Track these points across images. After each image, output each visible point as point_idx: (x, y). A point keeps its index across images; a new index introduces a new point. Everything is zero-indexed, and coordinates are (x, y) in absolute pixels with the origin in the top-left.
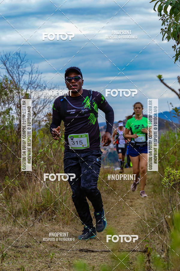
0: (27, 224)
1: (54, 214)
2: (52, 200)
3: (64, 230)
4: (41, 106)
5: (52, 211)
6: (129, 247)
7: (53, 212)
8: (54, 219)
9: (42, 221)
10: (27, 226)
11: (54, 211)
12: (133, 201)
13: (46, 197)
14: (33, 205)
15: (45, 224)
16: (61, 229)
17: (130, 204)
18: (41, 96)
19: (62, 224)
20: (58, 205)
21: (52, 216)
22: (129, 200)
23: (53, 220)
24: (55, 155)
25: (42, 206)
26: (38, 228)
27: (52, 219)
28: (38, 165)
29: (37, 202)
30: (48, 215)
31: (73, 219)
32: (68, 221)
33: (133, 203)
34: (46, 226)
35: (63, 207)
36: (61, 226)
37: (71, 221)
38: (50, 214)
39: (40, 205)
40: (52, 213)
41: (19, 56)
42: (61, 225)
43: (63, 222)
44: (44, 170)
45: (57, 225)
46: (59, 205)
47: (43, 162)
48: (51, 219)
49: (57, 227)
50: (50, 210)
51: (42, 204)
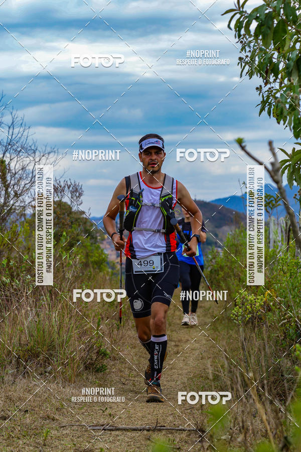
0: (3, 379)
1: (49, 364)
2: (45, 341)
4: (28, 182)
5: (45, 359)
6: (175, 421)
7: (47, 361)
8: (49, 373)
9: (29, 376)
10: (3, 382)
11: (48, 358)
12: (179, 344)
13: (35, 334)
14: (14, 348)
15: (34, 381)
16: (60, 390)
17: (175, 350)
18: (28, 165)
19: (62, 380)
20: (55, 348)
21: (45, 367)
22: (173, 343)
23: (47, 374)
25: (29, 350)
26: (22, 388)
27: (46, 372)
29: (20, 344)
30: (39, 366)
31: (80, 373)
32: (71, 377)
33: (180, 348)
34: (35, 385)
35: (64, 353)
36: (60, 385)
37: (77, 376)
38: (41, 364)
39: (25, 348)
40: (45, 362)
42: (61, 382)
43: (64, 378)
44: (32, 289)
45: (54, 382)
46: (58, 348)
47: (30, 276)
48: (43, 372)
49: (53, 386)
50: (41, 357)
51: (29, 347)
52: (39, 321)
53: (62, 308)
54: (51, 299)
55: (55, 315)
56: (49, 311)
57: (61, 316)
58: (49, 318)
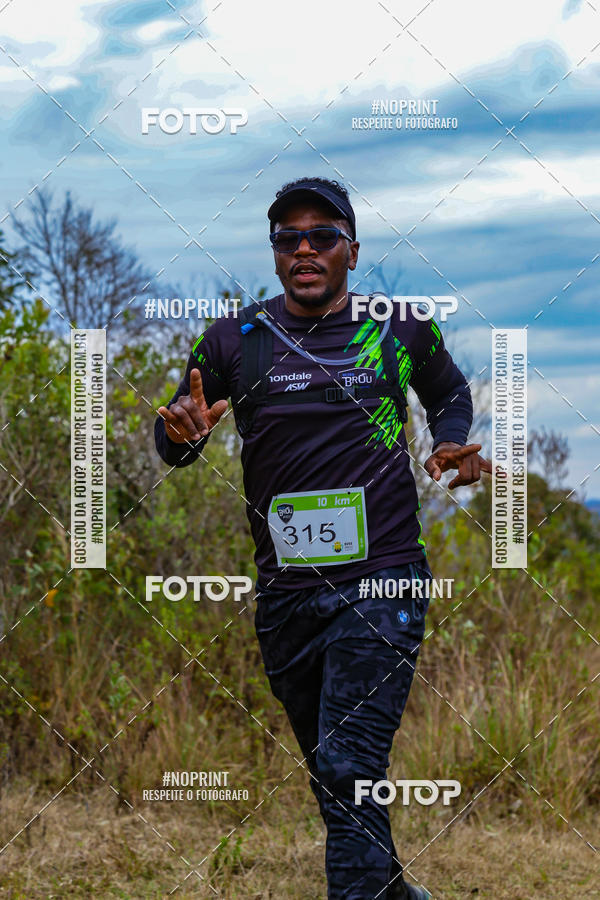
0: (427, 829)
1: (516, 795)
3: (549, 849)
5: (508, 786)
7: (513, 789)
8: (518, 813)
9: (477, 821)
10: (427, 835)
11: (513, 784)
14: (444, 766)
15: (489, 830)
16: (539, 846)
19: (544, 827)
20: (527, 764)
21: (509, 802)
23: (514, 816)
24: (509, 600)
25: (474, 770)
26: (465, 844)
27: (510, 812)
29: (458, 759)
30: (496, 799)
31: (578, 811)
34: (491, 838)
35: (546, 773)
36: (540, 836)
37: (574, 817)
38: (500, 797)
39: (468, 765)
40: (508, 792)
42: (541, 831)
43: (547, 823)
44: (475, 648)
45: (527, 831)
46: (531, 763)
47: (469, 624)
48: (505, 812)
49: (526, 839)
50: (501, 783)
51: (475, 764)
52: (493, 711)
53: (537, 683)
54: (515, 667)
55: (524, 697)
56: (512, 690)
57: (537, 700)
58: (513, 706)
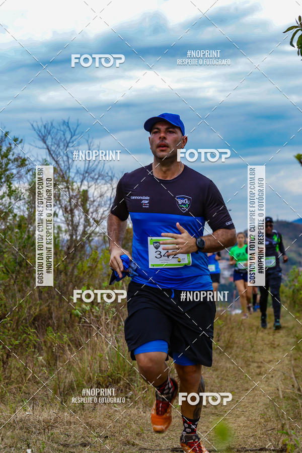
0: (83, 406)
1: (129, 389)
2: (126, 366)
3: (145, 416)
4: (106, 209)
5: (126, 384)
7: (128, 386)
8: (130, 398)
10: (83, 409)
11: (129, 384)
12: (261, 365)
13: (115, 360)
14: (94, 374)
15: (115, 407)
16: (140, 415)
17: (257, 372)
18: (106, 192)
19: (143, 405)
21: (126, 393)
22: (256, 365)
23: (128, 400)
25: (109, 377)
26: (102, 414)
27: (126, 397)
28: (101, 308)
29: (101, 371)
30: (120, 391)
32: (152, 401)
33: (263, 369)
34: (116, 410)
36: (141, 410)
38: (122, 390)
39: (105, 374)
40: (126, 387)
41: (68, 126)
42: (141, 407)
43: (145, 403)
44: (111, 315)
45: (134, 407)
49: (134, 411)
50: (122, 383)
51: (108, 373)
52: (119, 347)
